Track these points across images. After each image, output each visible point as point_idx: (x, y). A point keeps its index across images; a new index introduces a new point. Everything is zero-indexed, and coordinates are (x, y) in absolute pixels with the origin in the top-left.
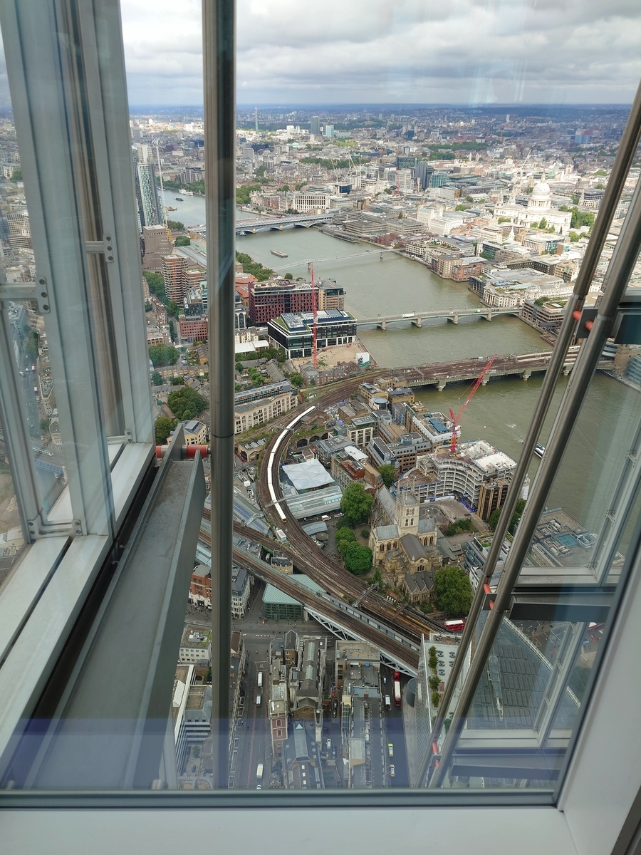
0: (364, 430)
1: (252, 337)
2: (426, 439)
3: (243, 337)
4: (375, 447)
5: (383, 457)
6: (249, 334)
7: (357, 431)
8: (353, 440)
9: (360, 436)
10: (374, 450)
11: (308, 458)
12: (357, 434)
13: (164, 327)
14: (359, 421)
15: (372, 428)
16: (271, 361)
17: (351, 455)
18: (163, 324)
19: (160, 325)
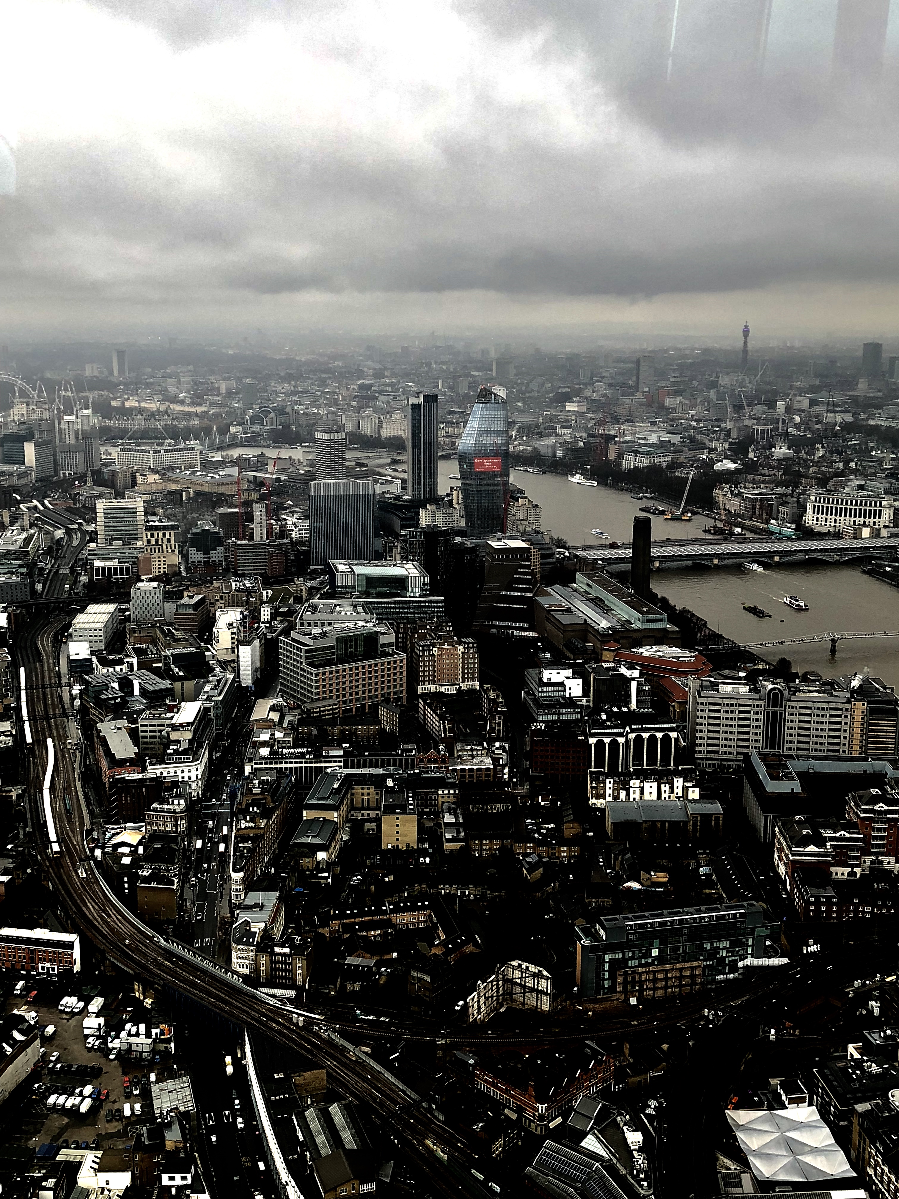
1: (685, 789)
3: (665, 788)
6: (678, 782)
11: (792, 1101)
13: (497, 744)
18: (498, 739)
19: (491, 742)
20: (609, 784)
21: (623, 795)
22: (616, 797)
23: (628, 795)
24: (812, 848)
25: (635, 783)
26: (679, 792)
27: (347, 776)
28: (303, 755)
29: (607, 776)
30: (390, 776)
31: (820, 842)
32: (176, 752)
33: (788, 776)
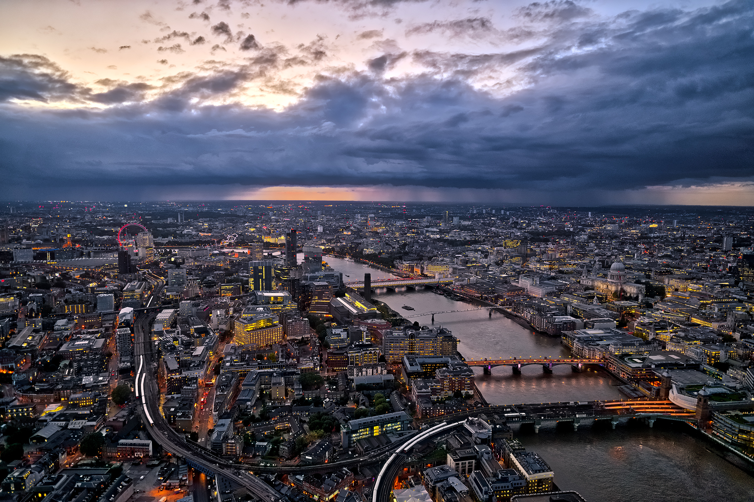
0: (467, 462)
1: (382, 371)
2: (522, 477)
3: (375, 371)
4: (475, 480)
5: (481, 490)
6: (379, 369)
7: (460, 463)
8: (457, 470)
9: (463, 467)
10: (473, 482)
11: (416, 484)
12: (460, 465)
13: (315, 358)
14: (463, 453)
15: (474, 461)
16: (394, 392)
17: (453, 485)
18: (316, 356)
19: (313, 357)
20: (355, 370)
21: (360, 374)
22: (357, 375)
23: (362, 374)
24: (424, 390)
25: (364, 369)
26: (379, 372)
27: (259, 373)
28: (242, 365)
29: (355, 367)
30: (275, 372)
31: (426, 387)
32: (194, 366)
33: (416, 365)
